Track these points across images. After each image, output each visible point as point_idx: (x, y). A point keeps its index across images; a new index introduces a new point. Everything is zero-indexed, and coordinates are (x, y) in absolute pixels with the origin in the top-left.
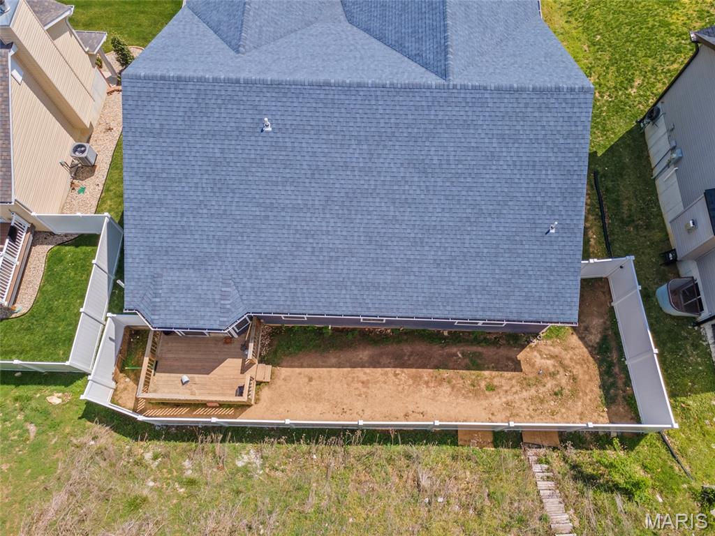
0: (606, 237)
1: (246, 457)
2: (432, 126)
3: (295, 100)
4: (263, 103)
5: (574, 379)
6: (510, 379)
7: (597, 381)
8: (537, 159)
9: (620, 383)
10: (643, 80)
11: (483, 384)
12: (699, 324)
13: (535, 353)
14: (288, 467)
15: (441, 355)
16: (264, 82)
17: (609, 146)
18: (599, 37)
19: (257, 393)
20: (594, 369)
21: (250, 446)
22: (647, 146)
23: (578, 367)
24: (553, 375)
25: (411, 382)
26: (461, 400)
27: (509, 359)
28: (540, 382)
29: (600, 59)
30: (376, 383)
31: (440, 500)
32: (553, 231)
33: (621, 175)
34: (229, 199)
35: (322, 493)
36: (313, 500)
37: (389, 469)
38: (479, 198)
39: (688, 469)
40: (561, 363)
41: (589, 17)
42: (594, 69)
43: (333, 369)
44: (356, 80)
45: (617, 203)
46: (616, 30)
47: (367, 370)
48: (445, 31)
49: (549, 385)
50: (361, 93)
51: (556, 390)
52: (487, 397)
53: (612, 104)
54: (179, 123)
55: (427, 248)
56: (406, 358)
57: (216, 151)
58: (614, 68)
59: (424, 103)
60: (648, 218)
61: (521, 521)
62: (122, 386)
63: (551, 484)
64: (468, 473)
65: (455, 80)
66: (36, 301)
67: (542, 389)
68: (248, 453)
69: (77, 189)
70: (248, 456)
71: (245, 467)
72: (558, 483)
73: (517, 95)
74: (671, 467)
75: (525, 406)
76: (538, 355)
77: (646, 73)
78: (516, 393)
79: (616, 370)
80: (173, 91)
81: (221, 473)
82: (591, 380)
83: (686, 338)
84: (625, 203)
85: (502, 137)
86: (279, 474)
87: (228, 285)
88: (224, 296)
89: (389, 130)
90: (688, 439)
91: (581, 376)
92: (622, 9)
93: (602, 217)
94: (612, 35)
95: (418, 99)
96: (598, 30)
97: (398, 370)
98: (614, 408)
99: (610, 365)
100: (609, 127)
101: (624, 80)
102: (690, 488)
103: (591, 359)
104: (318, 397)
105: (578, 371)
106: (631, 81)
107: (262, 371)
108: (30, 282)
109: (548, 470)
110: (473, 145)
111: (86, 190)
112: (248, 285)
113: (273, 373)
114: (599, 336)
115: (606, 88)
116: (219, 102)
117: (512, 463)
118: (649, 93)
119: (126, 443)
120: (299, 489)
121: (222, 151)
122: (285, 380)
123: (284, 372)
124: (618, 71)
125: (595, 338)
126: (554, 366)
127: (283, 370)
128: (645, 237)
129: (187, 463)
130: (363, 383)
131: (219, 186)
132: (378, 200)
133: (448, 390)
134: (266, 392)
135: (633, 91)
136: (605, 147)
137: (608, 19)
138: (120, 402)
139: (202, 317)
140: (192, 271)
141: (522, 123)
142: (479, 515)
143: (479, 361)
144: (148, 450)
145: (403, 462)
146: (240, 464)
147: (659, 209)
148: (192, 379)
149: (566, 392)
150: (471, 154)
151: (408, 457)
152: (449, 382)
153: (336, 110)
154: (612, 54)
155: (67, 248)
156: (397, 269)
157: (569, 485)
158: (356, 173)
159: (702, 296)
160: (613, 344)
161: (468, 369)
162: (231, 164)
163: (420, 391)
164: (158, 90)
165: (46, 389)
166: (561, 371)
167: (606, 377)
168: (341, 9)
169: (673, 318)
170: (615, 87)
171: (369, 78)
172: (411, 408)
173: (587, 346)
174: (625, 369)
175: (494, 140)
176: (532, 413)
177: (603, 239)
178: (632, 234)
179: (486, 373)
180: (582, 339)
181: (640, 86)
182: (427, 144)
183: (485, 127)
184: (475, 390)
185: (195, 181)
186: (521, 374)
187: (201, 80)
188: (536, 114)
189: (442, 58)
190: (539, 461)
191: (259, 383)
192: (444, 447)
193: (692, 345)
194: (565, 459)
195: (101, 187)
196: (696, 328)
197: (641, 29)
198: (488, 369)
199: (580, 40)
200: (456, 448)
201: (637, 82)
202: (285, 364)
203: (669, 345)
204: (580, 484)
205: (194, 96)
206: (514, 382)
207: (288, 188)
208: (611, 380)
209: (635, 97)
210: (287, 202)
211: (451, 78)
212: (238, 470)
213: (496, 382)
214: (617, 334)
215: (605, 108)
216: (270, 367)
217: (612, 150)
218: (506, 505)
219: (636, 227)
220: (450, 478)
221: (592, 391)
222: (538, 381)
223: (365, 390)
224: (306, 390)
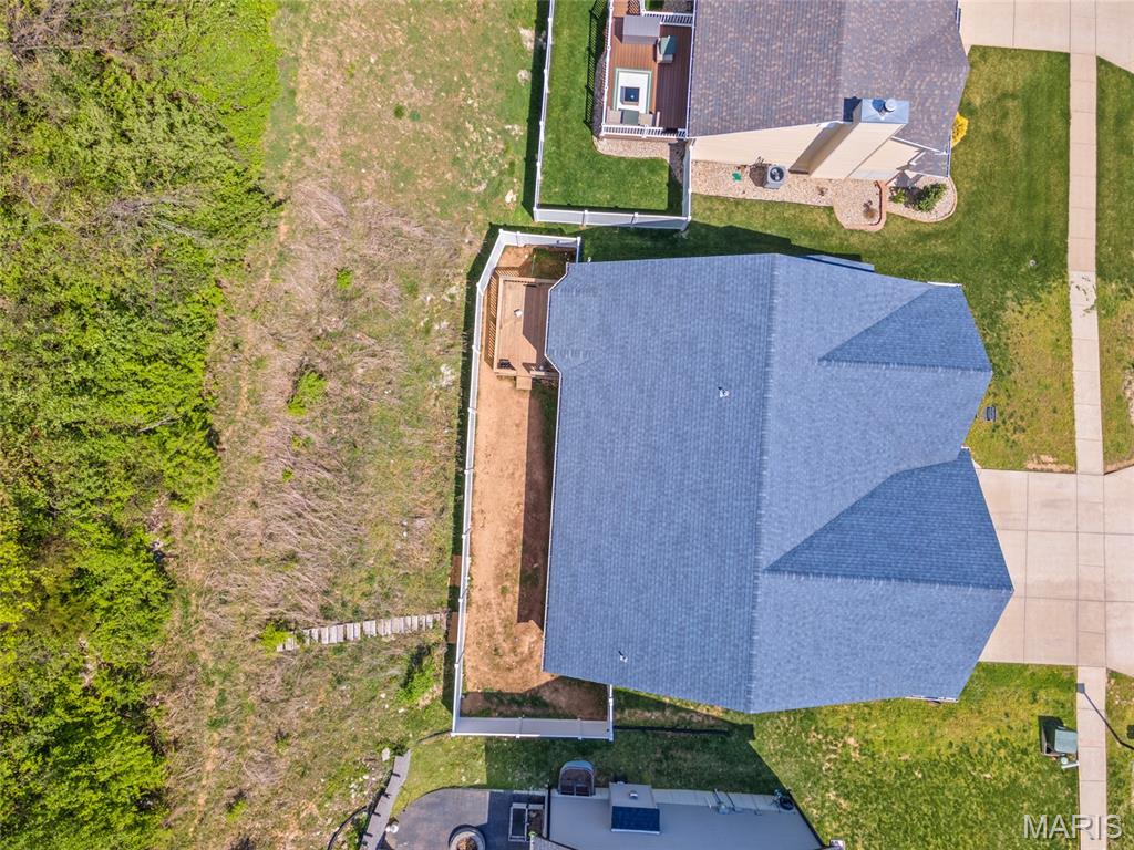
0: (652, 728)
1: (449, 373)
2: (719, 552)
3: (748, 421)
4: (746, 389)
5: (509, 669)
6: (511, 610)
7: (505, 690)
8: (686, 651)
9: (502, 709)
10: (845, 810)
11: (508, 584)
12: (550, 789)
13: (535, 638)
14: (437, 409)
15: (535, 549)
16: (766, 390)
17: (760, 754)
18: (920, 776)
19: (507, 377)
20: (518, 689)
21: (460, 375)
22: (756, 793)
23: (520, 675)
24: (514, 650)
25: (512, 517)
26: (494, 562)
27: (531, 611)
28: (508, 637)
29: (884, 769)
30: (512, 486)
31: (405, 534)
32: (622, 658)
33: (723, 759)
34: (659, 357)
35: (414, 439)
36: (409, 431)
37: (433, 494)
38: (652, 592)
39: (424, 743)
40: (524, 660)
41: (954, 771)
42: (870, 759)
43: (525, 447)
44: (767, 481)
45: (690, 748)
46: (928, 798)
47: (524, 478)
48: (828, 575)
49: (504, 645)
50: (753, 485)
51: (500, 651)
52: (496, 586)
53: (817, 769)
54: (730, 309)
55: (610, 539)
56: (534, 515)
57: (703, 345)
58: (868, 781)
59: (741, 546)
60: (669, 774)
61: (387, 596)
62: (521, 252)
63: (416, 627)
64: (427, 560)
65: (765, 580)
66: (609, 157)
67: (501, 638)
68: (452, 374)
69: (739, 172)
70: (449, 374)
71: (440, 373)
72: (415, 634)
73: (746, 638)
74: (426, 729)
75: (487, 620)
76: (532, 640)
77: (856, 816)
78: (499, 613)
79: (515, 708)
80: (760, 302)
81: (435, 353)
82: (507, 684)
83: (538, 775)
84: (689, 756)
85: (708, 620)
86: (432, 402)
87: (585, 356)
88: (575, 353)
89: (717, 510)
90: (449, 751)
91: (511, 676)
92: (963, 813)
93: (673, 729)
94: (920, 791)
95: (746, 541)
96: (930, 777)
97: (522, 507)
98: (480, 698)
99: (520, 704)
100: (787, 759)
101: (849, 789)
102: (408, 739)
103: (527, 688)
104: (501, 433)
105: (516, 674)
106: (847, 797)
107: (525, 382)
108: (630, 148)
109: (427, 627)
110: (701, 591)
111: (737, 181)
112: (585, 375)
113: (525, 391)
114: (548, 700)
115: (840, 767)
116: (748, 347)
117: (434, 599)
118: (826, 811)
119: (464, 271)
120: (419, 420)
121: (703, 350)
122: (518, 402)
123: (526, 401)
124: (864, 786)
125: (547, 696)
126: (522, 653)
127: (527, 400)
128: (648, 766)
129: (445, 324)
130: (513, 474)
131: (671, 347)
132: (654, 496)
133: (503, 552)
134: (507, 385)
135: (832, 795)
136: (760, 750)
137: (947, 793)
138: (506, 253)
139: (558, 334)
140: (598, 323)
141: (720, 640)
142: (392, 564)
143: (529, 583)
144: (458, 289)
145: (438, 506)
146: (442, 368)
147: (678, 788)
148: (519, 319)
149: (498, 660)
150: (693, 588)
151: (442, 510)
152: (510, 553)
153: (737, 461)
154: (889, 785)
155: (666, 176)
156: (594, 511)
157: (415, 642)
158: (679, 477)
159: (575, 796)
160: (540, 711)
161: (522, 572)
162: (690, 359)
163: (503, 526)
164: (761, 288)
165: (520, 186)
166: (518, 659)
167: (509, 698)
168: (920, 466)
169: (559, 769)
170: (840, 777)
171: (771, 494)
172: (489, 517)
173: (539, 687)
174: (515, 715)
175: (704, 611)
176: (479, 626)
177: (648, 725)
178: (652, 755)
179: (518, 589)
180: (547, 684)
181: (839, 806)
182: (703, 547)
183: (717, 604)
184: (501, 576)
185: (677, 326)
186: (515, 621)
187: (770, 330)
188: (727, 655)
189: (795, 569)
190: (435, 622)
191: (515, 378)
192: (451, 542)
193: (531, 778)
194: (435, 644)
195: (741, 196)
196: (547, 786)
197: (926, 827)
198: (521, 591)
199: (918, 753)
200: (450, 553)
201: (844, 804)
202: (533, 401)
203: (533, 759)
204: (414, 651)
205: (754, 322)
206: (509, 613)
207: (667, 411)
208: (506, 702)
209: (822, 796)
210: (655, 411)
211: (766, 575)
212: (437, 368)
213: (509, 596)
214: (549, 716)
215: (812, 760)
216: (529, 388)
217: (755, 756)
218: (399, 586)
219: (659, 761)
220: (422, 544)
221: (497, 682)
222: (508, 635)
223: (506, 475)
224: (508, 421)
